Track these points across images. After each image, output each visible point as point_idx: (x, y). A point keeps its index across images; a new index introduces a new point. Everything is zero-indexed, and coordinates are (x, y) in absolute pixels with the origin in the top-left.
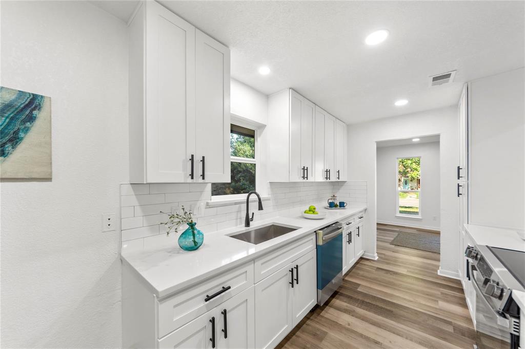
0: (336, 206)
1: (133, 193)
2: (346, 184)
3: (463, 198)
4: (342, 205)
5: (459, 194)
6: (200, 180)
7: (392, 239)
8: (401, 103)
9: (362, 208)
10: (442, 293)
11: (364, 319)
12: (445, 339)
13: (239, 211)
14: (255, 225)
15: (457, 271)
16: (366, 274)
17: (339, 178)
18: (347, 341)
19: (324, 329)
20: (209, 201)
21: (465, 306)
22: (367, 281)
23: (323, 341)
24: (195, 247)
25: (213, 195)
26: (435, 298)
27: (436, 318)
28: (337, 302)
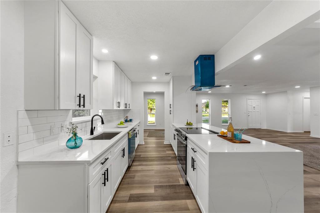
0: (128, 121)
1: (27, 117)
2: (131, 110)
3: (172, 115)
4: (131, 120)
5: (170, 114)
7: (147, 135)
8: (154, 78)
9: (138, 122)
10: (167, 149)
11: (146, 165)
12: (170, 161)
14: (96, 133)
15: (169, 141)
16: (142, 150)
17: (129, 107)
18: (144, 174)
19: (133, 174)
20: (71, 121)
21: (173, 150)
22: (143, 153)
23: (135, 178)
24: (76, 147)
25: (73, 117)
26: (164, 151)
28: (135, 164)
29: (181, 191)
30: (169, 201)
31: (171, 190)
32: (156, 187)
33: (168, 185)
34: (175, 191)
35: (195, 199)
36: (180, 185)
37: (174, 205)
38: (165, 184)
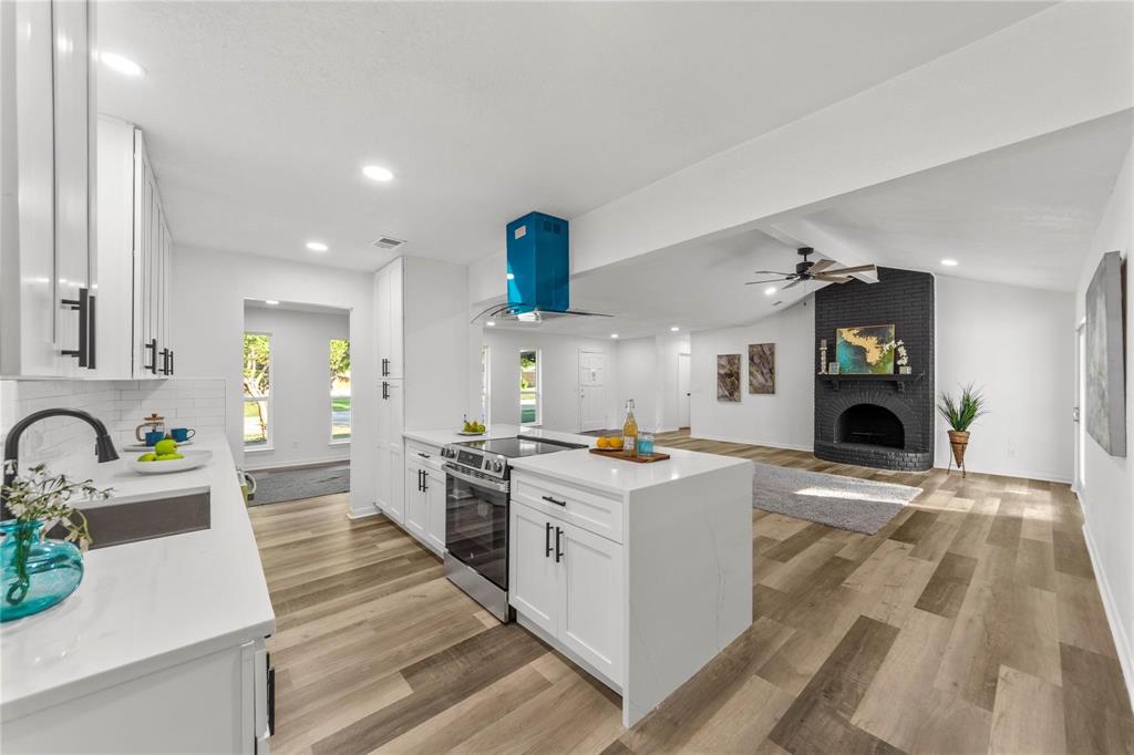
2: (164, 385)
4: (186, 431)
5: (385, 396)
8: (317, 247)
12: (411, 572)
17: (172, 371)
27: (389, 561)
29: (499, 647)
30: (481, 692)
31: (466, 658)
32: (408, 673)
33: (450, 649)
34: (484, 655)
35: (550, 648)
36: (488, 632)
37: (504, 695)
38: (439, 650)
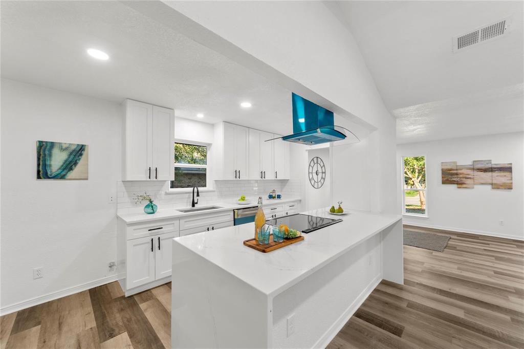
0: (274, 197)
1: (123, 186)
2: (289, 181)
4: (279, 197)
6: (155, 179)
13: (189, 198)
14: (200, 206)
17: (276, 177)
20: (167, 191)
24: (152, 212)
25: (171, 188)
